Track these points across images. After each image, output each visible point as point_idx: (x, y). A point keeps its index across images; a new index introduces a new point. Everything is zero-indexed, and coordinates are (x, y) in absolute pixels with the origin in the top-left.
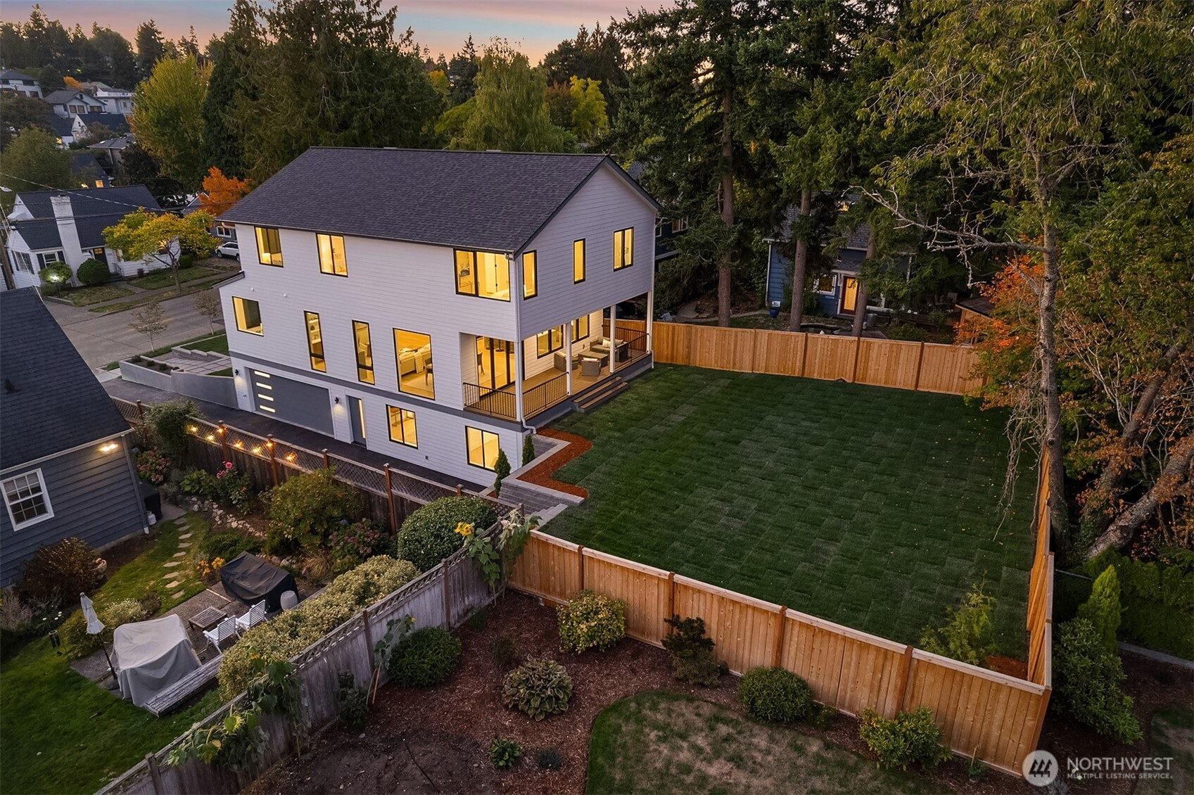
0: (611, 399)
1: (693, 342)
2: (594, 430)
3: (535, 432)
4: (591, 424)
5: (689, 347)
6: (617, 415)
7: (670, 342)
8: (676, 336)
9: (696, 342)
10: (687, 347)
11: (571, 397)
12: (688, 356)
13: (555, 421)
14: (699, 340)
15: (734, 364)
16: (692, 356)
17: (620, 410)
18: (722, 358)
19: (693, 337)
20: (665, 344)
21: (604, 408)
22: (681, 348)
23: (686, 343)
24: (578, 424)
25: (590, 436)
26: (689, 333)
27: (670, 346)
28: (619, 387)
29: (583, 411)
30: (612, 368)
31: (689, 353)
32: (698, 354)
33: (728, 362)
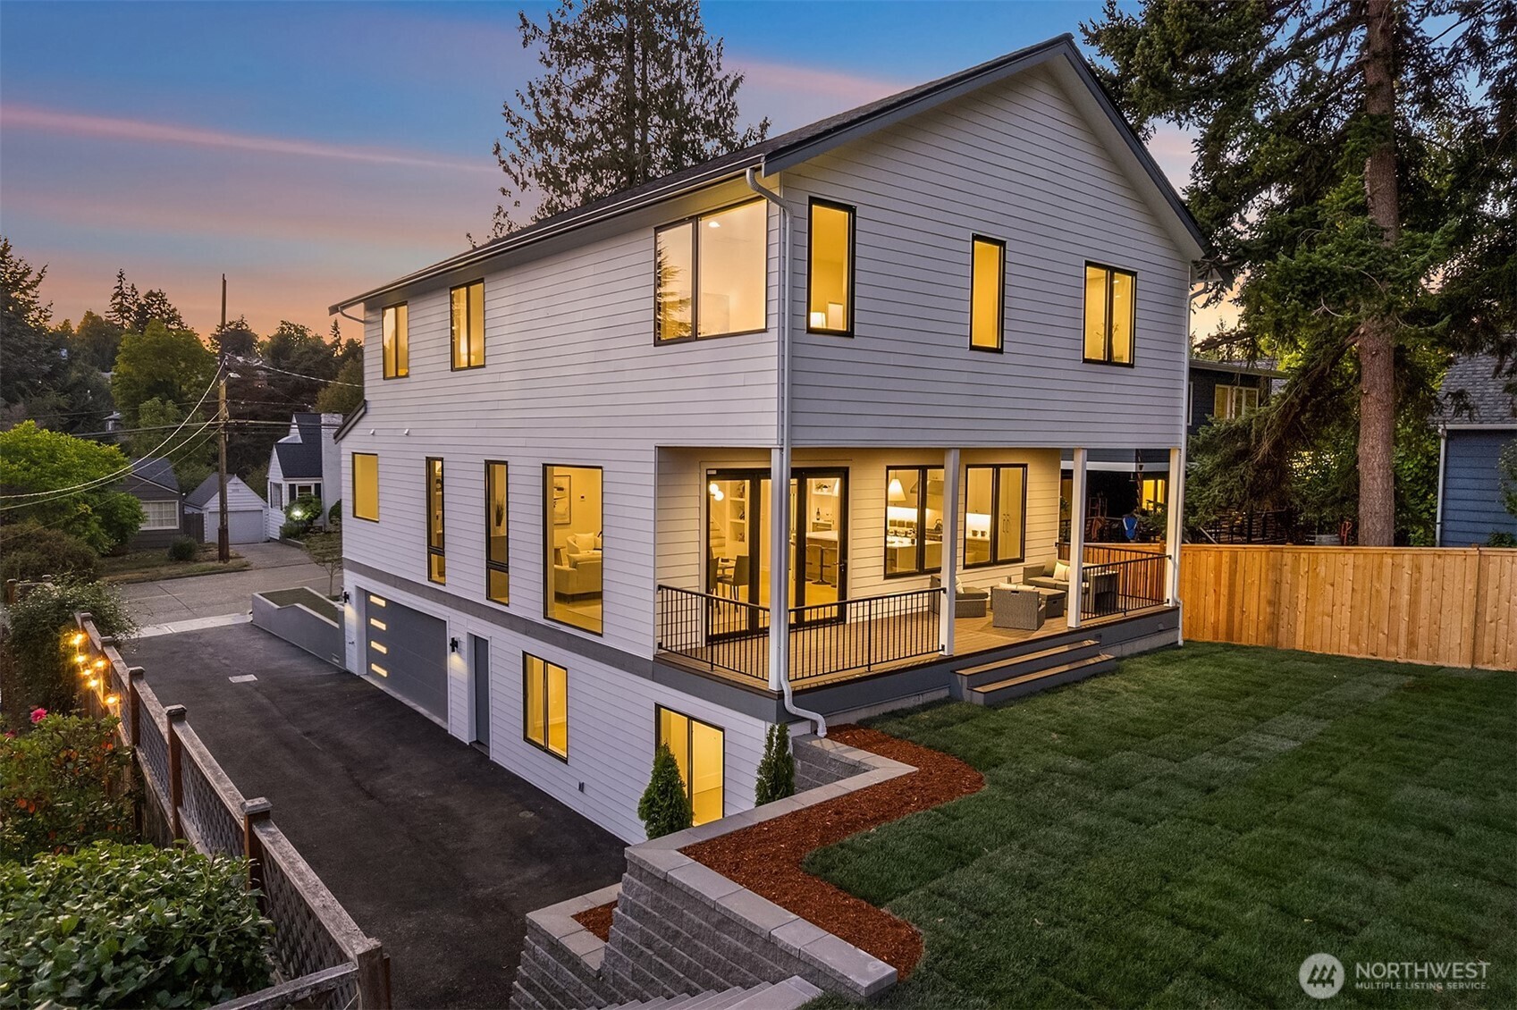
0: (1065, 684)
1: (1286, 587)
2: (1003, 746)
3: (822, 732)
4: (998, 732)
5: (1274, 603)
6: (1079, 719)
7: (1224, 591)
8: (1239, 577)
9: (1294, 587)
10: (1270, 603)
11: (951, 659)
12: (1273, 627)
13: (893, 714)
14: (1303, 582)
15: (1412, 644)
16: (1283, 622)
17: (1090, 709)
18: (1373, 627)
19: (1287, 576)
20: (1211, 599)
21: (1043, 702)
22: (1254, 606)
23: (1266, 593)
24: (961, 729)
25: (986, 761)
26: (1277, 568)
27: (1224, 600)
28: (1091, 661)
29: (979, 700)
30: (1072, 619)
31: (1276, 616)
32: (1301, 618)
33: (1392, 638)
